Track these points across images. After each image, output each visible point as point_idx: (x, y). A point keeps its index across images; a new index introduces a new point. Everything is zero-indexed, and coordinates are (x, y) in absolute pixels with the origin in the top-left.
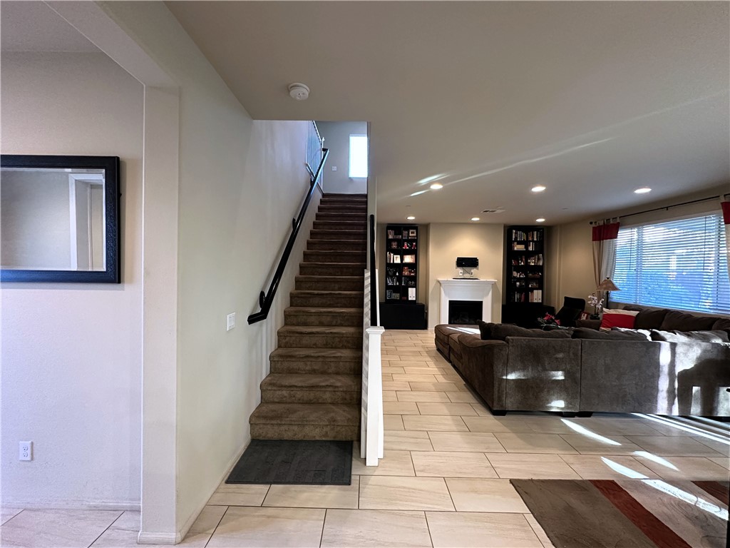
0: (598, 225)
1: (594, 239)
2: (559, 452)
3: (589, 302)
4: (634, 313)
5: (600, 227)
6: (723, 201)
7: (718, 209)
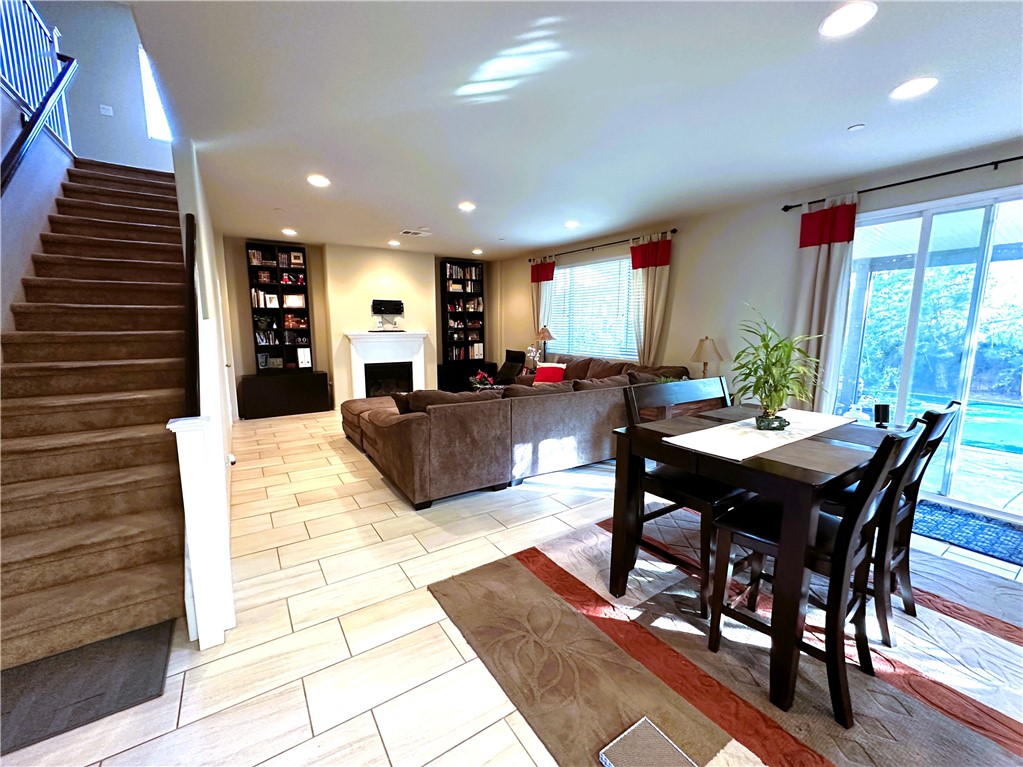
0: (536, 263)
1: (533, 280)
2: (487, 534)
3: (529, 355)
6: (632, 245)
7: (627, 254)
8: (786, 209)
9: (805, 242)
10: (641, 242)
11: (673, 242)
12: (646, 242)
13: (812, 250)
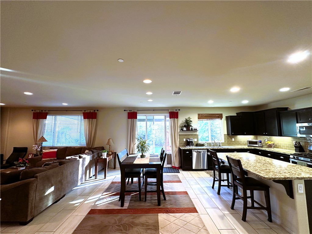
0: (36, 112)
1: (34, 118)
2: (70, 215)
3: (33, 148)
4: (56, 150)
5: (37, 113)
6: (83, 112)
7: (82, 114)
8: (125, 110)
9: (129, 118)
10: (87, 112)
11: (97, 113)
12: (88, 112)
13: (130, 120)
